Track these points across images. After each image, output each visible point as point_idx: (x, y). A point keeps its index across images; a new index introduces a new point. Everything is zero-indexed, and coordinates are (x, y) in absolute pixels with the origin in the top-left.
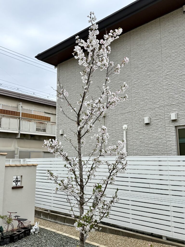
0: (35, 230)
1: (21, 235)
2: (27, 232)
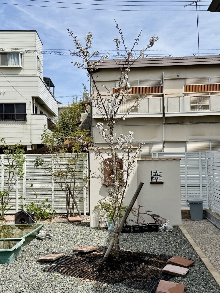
0: (164, 228)
1: (144, 228)
2: (153, 227)
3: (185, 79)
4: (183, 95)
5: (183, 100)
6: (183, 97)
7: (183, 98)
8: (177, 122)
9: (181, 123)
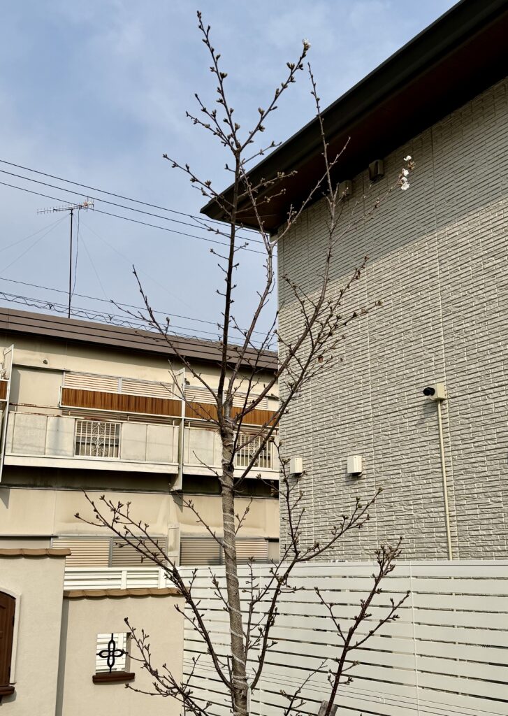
3: (61, 372)
4: (59, 412)
5: (58, 424)
6: (58, 416)
8: (32, 483)
9: (39, 486)
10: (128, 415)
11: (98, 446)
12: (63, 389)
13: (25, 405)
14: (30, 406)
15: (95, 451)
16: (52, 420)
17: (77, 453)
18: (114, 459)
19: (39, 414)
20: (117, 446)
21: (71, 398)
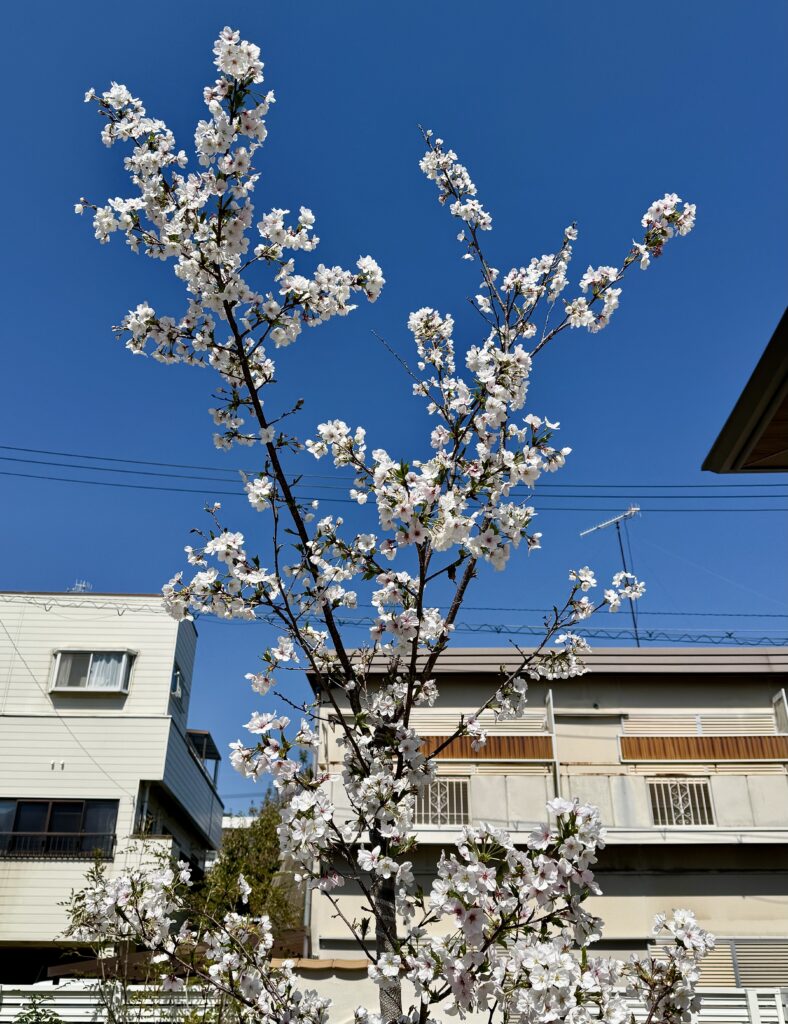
7: (623, 780)
10: (715, 764)
11: (682, 811)
12: (622, 738)
13: (579, 764)
14: (586, 764)
15: (680, 818)
16: (614, 780)
17: (656, 823)
18: (708, 827)
19: (598, 774)
20: (709, 809)
21: (634, 749)
